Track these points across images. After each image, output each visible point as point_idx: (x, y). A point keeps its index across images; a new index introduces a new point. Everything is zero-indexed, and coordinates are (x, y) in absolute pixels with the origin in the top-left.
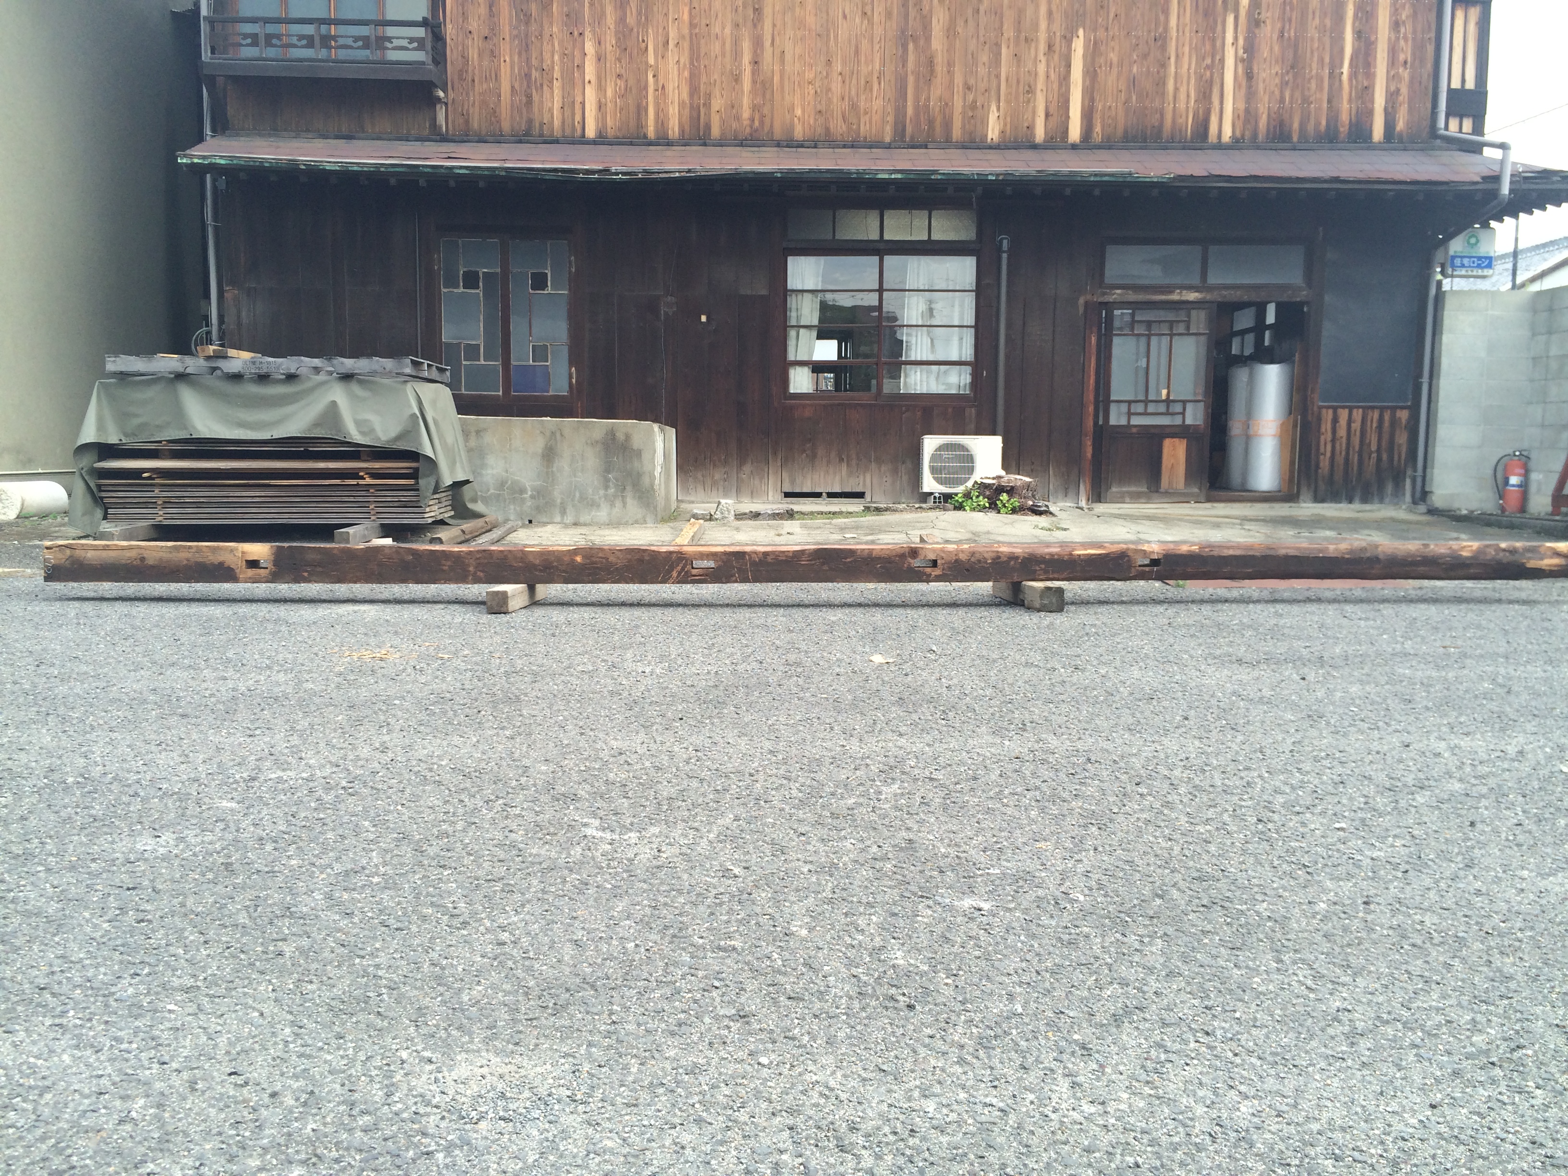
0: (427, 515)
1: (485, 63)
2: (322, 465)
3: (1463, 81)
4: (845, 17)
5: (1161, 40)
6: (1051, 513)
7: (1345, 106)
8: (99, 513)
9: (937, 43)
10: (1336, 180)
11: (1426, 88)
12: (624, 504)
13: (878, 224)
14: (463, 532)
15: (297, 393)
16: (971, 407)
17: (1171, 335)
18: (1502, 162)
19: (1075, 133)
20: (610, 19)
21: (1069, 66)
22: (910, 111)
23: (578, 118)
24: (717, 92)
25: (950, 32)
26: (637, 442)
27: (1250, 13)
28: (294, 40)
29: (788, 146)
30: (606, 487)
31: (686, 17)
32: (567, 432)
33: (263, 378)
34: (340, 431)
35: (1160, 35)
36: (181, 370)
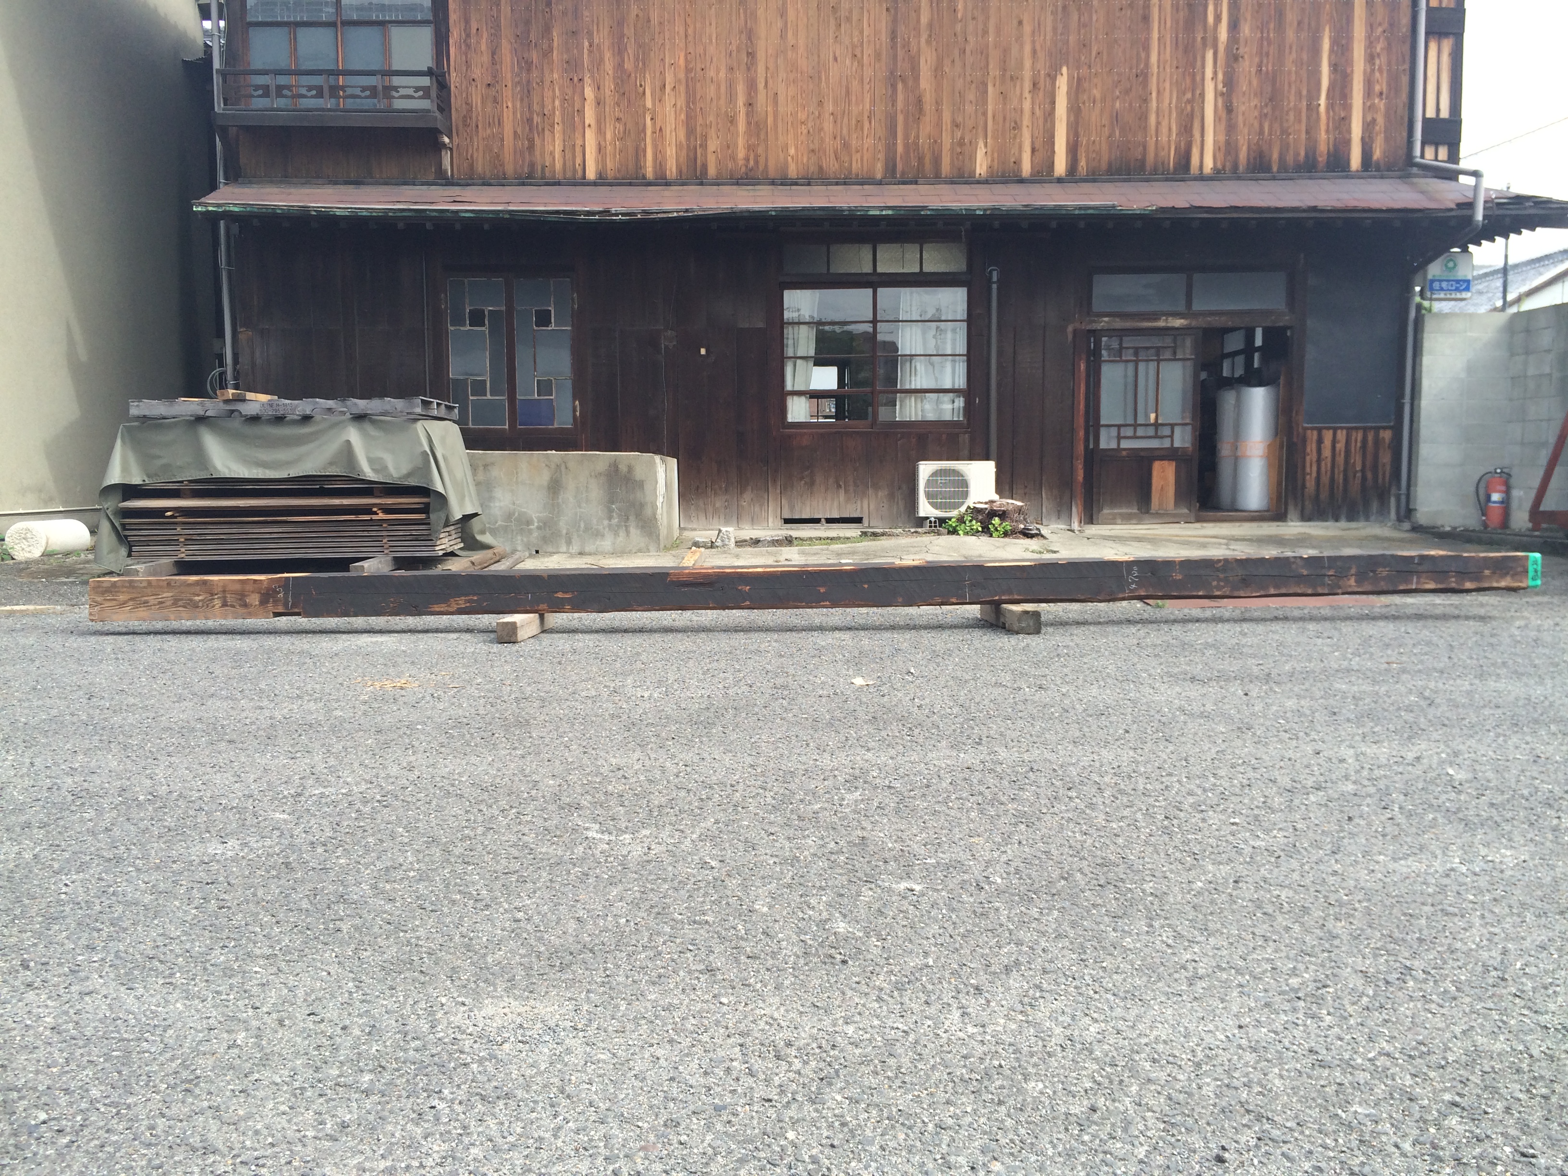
0: (437, 548)
1: (488, 110)
2: (336, 502)
3: (1438, 110)
4: (836, 59)
5: (1143, 76)
6: (1042, 536)
7: (1323, 136)
8: (123, 552)
9: (926, 83)
10: (1314, 209)
11: (1402, 118)
12: (628, 533)
13: (870, 257)
14: (473, 563)
15: (312, 434)
16: (965, 433)
17: (1159, 361)
18: (1476, 188)
19: (1060, 167)
20: (609, 66)
21: (1053, 102)
22: (900, 149)
23: (579, 161)
24: (712, 133)
25: (938, 71)
26: (639, 473)
27: (1228, 48)
28: (303, 91)
29: (782, 184)
30: (610, 518)
31: (682, 62)
32: (571, 465)
33: (279, 420)
34: (354, 468)
35: (1142, 71)
36: (202, 413)
